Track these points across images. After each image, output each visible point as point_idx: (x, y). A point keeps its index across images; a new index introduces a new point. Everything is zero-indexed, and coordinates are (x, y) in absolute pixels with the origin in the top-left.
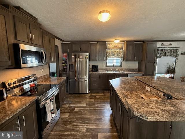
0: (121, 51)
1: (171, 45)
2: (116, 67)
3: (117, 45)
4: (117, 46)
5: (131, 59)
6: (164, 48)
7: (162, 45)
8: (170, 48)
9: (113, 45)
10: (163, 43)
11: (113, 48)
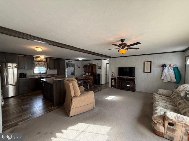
0: (45, 63)
2: (42, 74)
3: (42, 59)
5: (52, 68)
6: (69, 63)
9: (39, 59)
10: (68, 60)
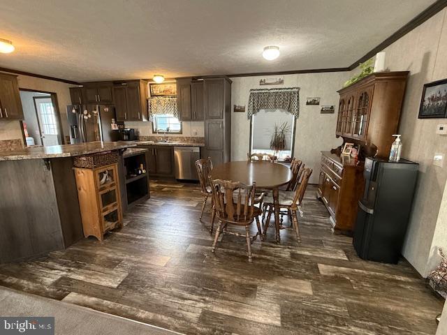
1: (281, 82)
2: (159, 133)
4: (168, 90)
5: (187, 116)
6: (263, 91)
7: (262, 83)
8: (276, 91)
9: (162, 87)
10: (263, 78)
11: (162, 94)
